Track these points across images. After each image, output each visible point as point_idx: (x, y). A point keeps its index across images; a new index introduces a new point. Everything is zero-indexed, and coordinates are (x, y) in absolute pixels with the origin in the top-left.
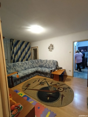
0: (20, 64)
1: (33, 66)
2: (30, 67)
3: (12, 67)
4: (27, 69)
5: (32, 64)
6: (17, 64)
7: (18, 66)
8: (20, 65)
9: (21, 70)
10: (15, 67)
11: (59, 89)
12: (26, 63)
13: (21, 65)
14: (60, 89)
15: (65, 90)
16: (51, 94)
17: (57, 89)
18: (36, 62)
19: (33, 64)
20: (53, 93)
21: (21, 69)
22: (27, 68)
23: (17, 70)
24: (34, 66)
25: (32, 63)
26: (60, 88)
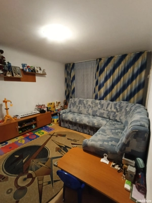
0: (90, 103)
1: (115, 116)
2: (105, 116)
3: (77, 104)
4: (97, 116)
5: (115, 110)
6: (85, 102)
7: (84, 104)
8: (89, 105)
9: (85, 113)
10: (80, 105)
11: (30, 176)
12: (102, 106)
13: (91, 105)
14: (25, 179)
15: (15, 189)
16: (24, 161)
17: (30, 172)
18: (126, 110)
19: (117, 112)
20: (23, 164)
21: (87, 112)
22: (98, 114)
23: (81, 109)
24: (117, 118)
25: (115, 108)
26: (30, 179)
